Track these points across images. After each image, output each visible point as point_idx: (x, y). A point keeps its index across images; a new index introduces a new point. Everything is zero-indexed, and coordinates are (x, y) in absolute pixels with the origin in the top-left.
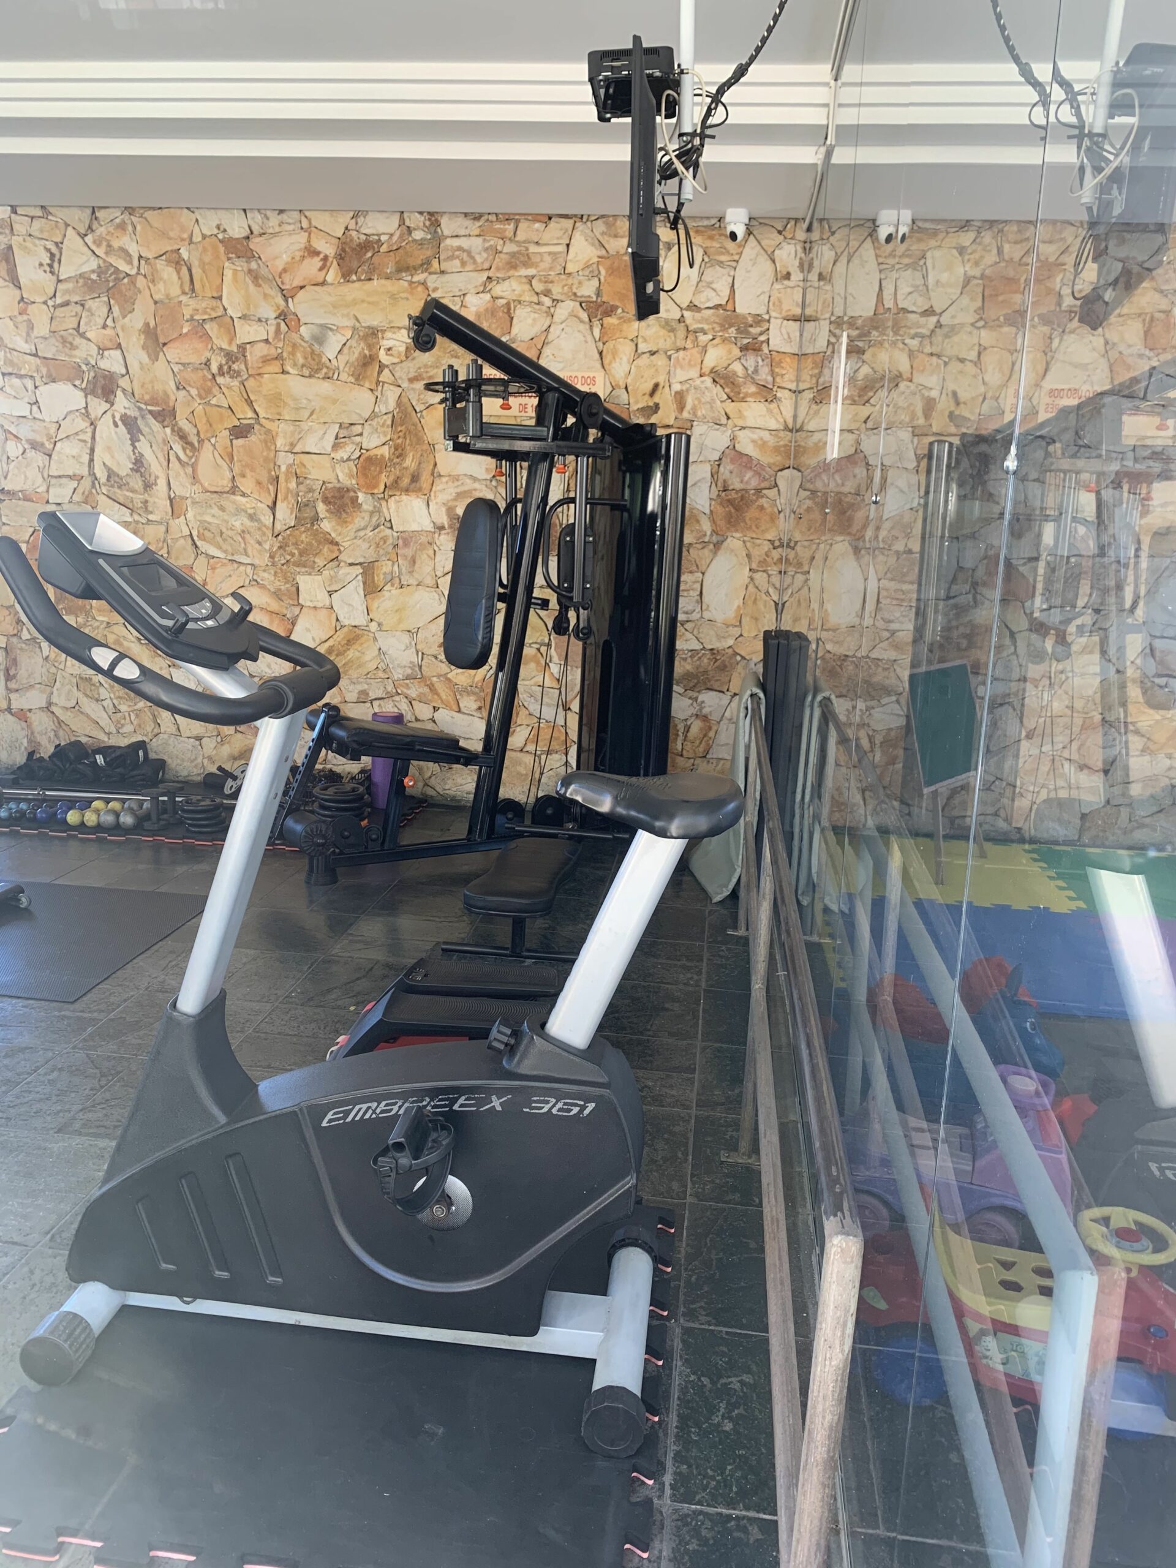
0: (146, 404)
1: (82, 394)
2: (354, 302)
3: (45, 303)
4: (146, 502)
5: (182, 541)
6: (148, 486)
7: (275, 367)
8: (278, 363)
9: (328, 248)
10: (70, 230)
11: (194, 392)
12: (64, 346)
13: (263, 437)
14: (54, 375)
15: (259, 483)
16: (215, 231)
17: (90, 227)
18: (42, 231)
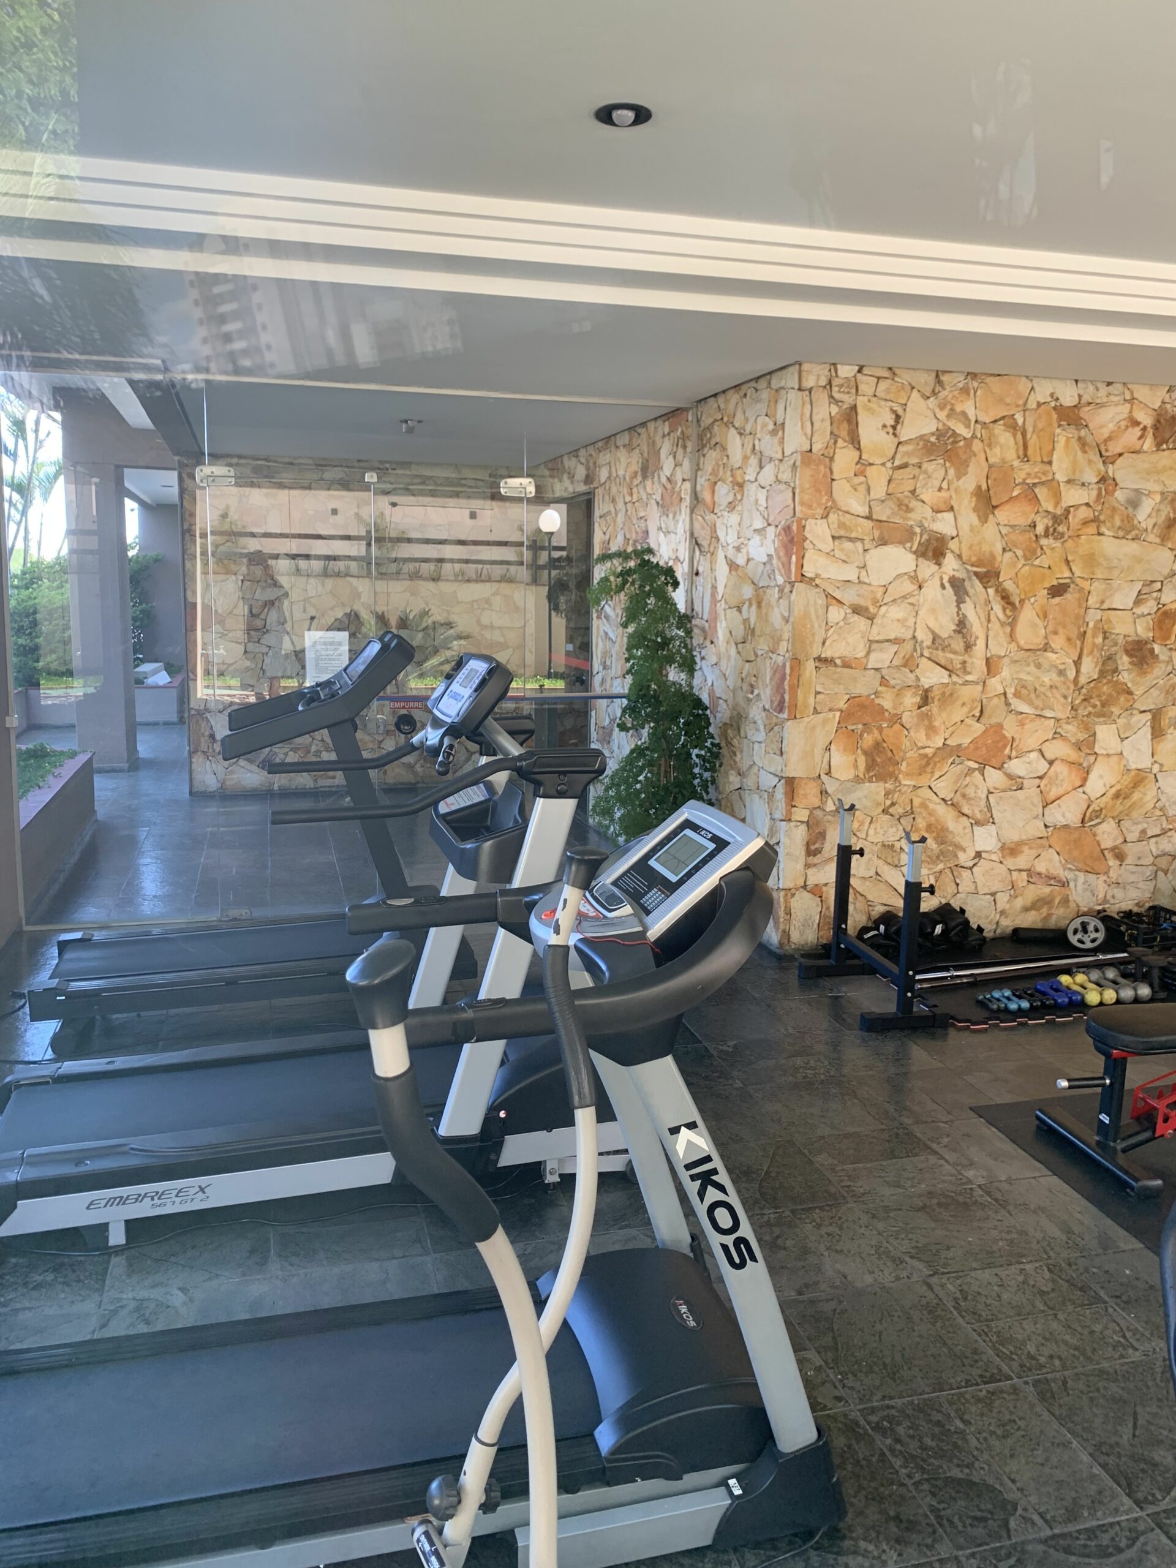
0: (972, 565)
1: (914, 557)
2: (1165, 469)
3: (883, 464)
4: (965, 662)
5: (996, 700)
6: (968, 647)
7: (1092, 529)
8: (1094, 525)
9: (1146, 419)
10: (915, 393)
11: (1020, 553)
12: (900, 509)
13: (1077, 595)
14: (886, 538)
15: (1069, 639)
16: (1049, 399)
17: (933, 391)
18: (888, 391)
